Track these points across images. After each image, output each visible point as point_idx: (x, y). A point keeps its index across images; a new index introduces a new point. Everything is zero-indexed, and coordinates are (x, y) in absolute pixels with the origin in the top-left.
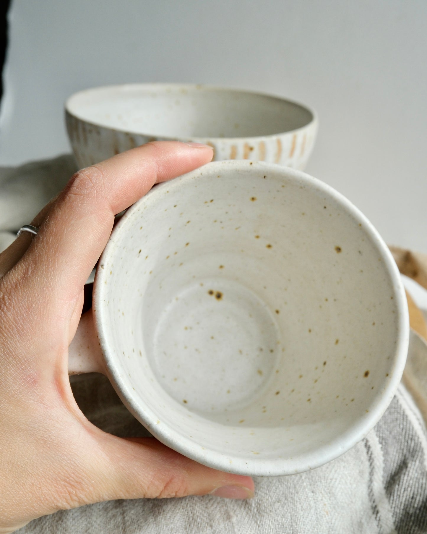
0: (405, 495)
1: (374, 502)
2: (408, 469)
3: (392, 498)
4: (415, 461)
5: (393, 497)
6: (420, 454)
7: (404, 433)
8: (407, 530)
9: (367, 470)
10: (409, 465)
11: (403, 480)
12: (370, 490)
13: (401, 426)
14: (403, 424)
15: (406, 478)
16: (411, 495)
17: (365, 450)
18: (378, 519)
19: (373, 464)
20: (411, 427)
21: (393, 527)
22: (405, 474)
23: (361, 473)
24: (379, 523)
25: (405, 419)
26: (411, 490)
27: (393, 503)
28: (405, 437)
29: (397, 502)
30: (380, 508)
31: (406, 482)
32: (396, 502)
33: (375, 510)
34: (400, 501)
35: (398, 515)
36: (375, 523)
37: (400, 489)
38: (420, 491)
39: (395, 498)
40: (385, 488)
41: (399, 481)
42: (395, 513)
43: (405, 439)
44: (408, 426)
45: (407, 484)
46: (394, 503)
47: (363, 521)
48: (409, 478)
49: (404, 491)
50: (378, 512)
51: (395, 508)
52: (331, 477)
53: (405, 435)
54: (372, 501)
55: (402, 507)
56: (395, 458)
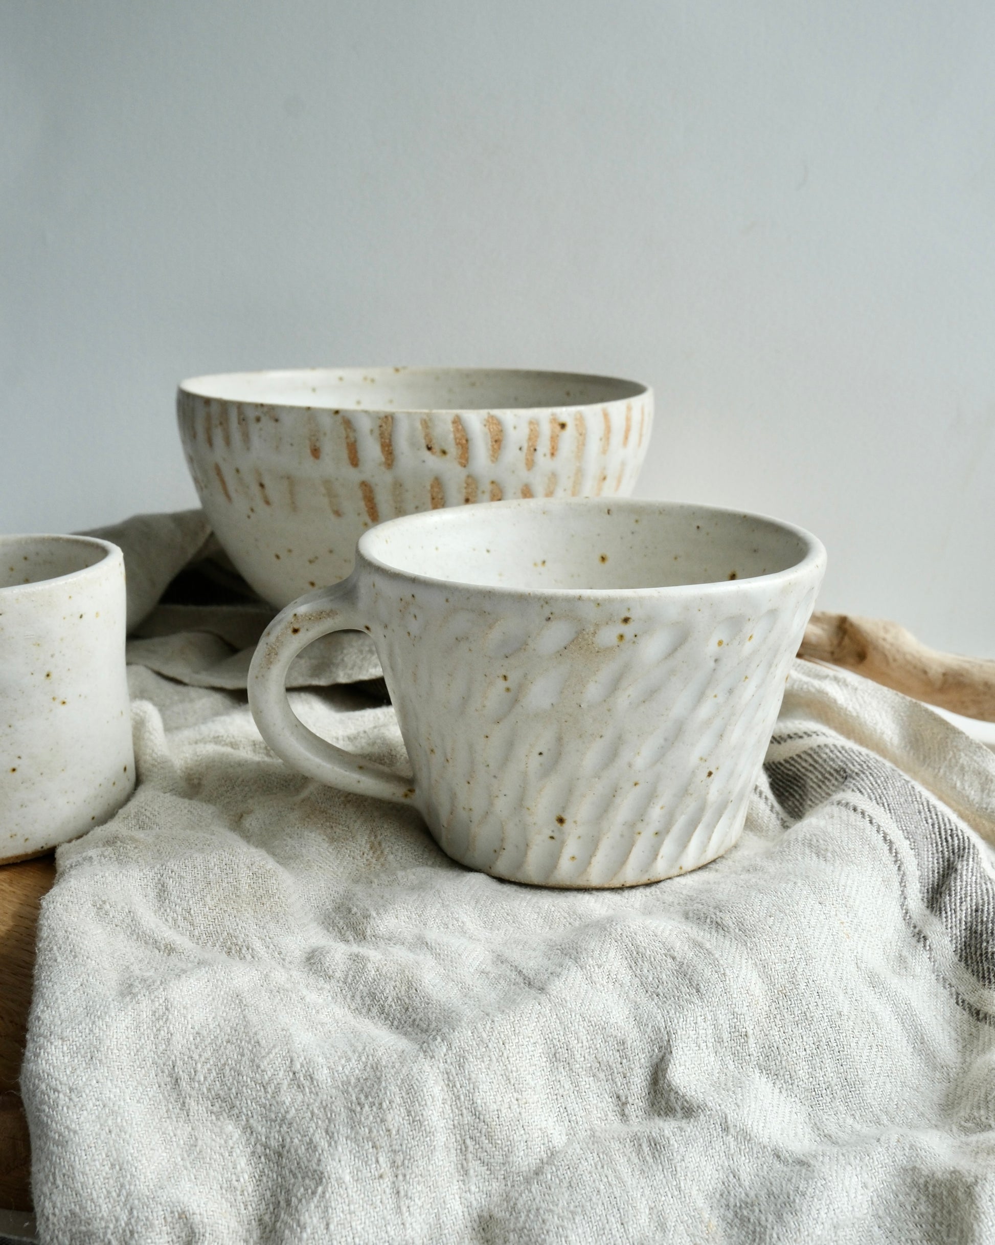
0: (964, 908)
1: (915, 927)
2: (959, 871)
3: (944, 915)
4: (968, 861)
5: (946, 913)
6: (971, 850)
7: (936, 830)
8: (981, 955)
9: (896, 879)
10: (959, 867)
11: (955, 886)
12: (904, 911)
13: (930, 821)
14: (932, 818)
15: (958, 883)
16: (974, 907)
17: (886, 848)
18: (928, 948)
19: (902, 869)
20: (946, 819)
21: (956, 959)
22: (955, 879)
23: (886, 882)
24: (931, 954)
25: (932, 810)
26: (971, 900)
27: (947, 921)
28: (940, 834)
29: (954, 920)
30: (927, 932)
31: (961, 889)
32: (951, 919)
33: (920, 937)
34: (959, 917)
35: (959, 938)
36: (926, 955)
37: (953, 900)
38: (986, 898)
39: (949, 913)
40: (928, 907)
41: (950, 890)
42: (954, 937)
43: (941, 838)
44: (940, 818)
45: (963, 892)
46: (950, 921)
47: (905, 953)
48: (964, 883)
49: (961, 903)
50: (925, 938)
51: (951, 928)
52: (843, 882)
53: (940, 832)
54: (912, 925)
55: (964, 927)
56: (932, 863)
